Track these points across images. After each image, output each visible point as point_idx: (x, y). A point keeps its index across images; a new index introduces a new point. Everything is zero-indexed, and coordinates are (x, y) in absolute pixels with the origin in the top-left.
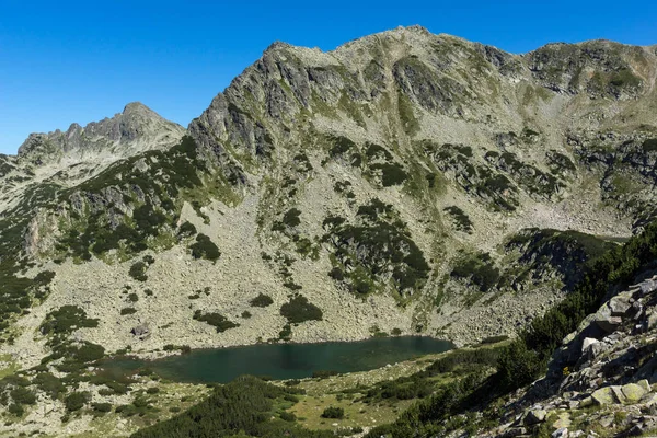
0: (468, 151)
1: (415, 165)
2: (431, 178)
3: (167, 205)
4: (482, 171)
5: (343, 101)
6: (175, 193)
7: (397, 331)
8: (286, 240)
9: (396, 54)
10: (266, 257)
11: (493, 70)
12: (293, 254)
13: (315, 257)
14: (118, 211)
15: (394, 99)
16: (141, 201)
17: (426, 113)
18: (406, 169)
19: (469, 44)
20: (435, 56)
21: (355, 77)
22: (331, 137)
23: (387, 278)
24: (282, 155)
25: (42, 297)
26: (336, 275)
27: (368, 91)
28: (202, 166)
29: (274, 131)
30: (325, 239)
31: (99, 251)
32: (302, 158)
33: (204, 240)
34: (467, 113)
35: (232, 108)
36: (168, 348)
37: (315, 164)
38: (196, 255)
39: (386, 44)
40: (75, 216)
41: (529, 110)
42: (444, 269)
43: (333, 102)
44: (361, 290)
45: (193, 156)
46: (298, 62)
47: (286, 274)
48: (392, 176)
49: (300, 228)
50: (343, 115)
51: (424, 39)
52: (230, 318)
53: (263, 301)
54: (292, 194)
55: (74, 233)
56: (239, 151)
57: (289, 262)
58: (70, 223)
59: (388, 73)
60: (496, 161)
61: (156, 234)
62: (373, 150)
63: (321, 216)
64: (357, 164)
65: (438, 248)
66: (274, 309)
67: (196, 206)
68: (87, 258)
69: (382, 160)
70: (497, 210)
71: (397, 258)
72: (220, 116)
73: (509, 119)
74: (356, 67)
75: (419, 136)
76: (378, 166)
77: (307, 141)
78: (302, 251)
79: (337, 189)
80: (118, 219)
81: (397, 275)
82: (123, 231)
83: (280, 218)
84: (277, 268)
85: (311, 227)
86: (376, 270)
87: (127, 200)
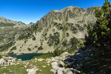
0: (73, 24)
1: (65, 26)
2: (66, 28)
3: (32, 33)
4: (74, 27)
5: (59, 17)
6: (33, 31)
7: (51, 52)
8: (44, 38)
9: (68, 10)
10: (40, 40)
11: (81, 12)
12: (44, 40)
13: (46, 40)
14: (26, 34)
15: (66, 17)
16: (29, 32)
17: (70, 18)
18: (63, 27)
19: (79, 8)
20: (73, 10)
21: (61, 14)
22: (55, 23)
23: (54, 44)
24: (48, 25)
25: (14, 45)
26: (48, 43)
27: (63, 16)
28: (38, 27)
29: (48, 22)
30: (49, 38)
31: (22, 39)
32: (50, 26)
33: (35, 37)
34: (75, 18)
35: (43, 19)
36: (21, 53)
37: (52, 26)
38: (33, 40)
39: (67, 9)
40: (21, 34)
41: (84, 17)
42: (61, 43)
43: (57, 17)
44: (50, 45)
45: (37, 26)
46: (54, 12)
47: (42, 42)
48: (61, 28)
49: (46, 36)
50: (58, 19)
51: (73, 7)
52: (31, 49)
53: (36, 47)
54: (47, 31)
55: (20, 36)
56: (43, 25)
57: (43, 41)
58: (20, 35)
59: (66, 13)
60: (76, 26)
61: (29, 37)
62: (60, 24)
63: (49, 34)
64: (57, 27)
65: (62, 39)
66: (37, 48)
67: (35, 33)
68: (21, 40)
69: (60, 26)
70: (74, 33)
71: (56, 41)
72: (41, 21)
73: (81, 19)
74: (62, 12)
75: (67, 22)
76: (60, 27)
77: (52, 23)
78: (45, 39)
79: (53, 30)
80: (25, 35)
81: (55, 43)
82: (26, 36)
83: (44, 34)
84: (41, 42)
85: (48, 36)
86: (53, 42)
87: (27, 32)
